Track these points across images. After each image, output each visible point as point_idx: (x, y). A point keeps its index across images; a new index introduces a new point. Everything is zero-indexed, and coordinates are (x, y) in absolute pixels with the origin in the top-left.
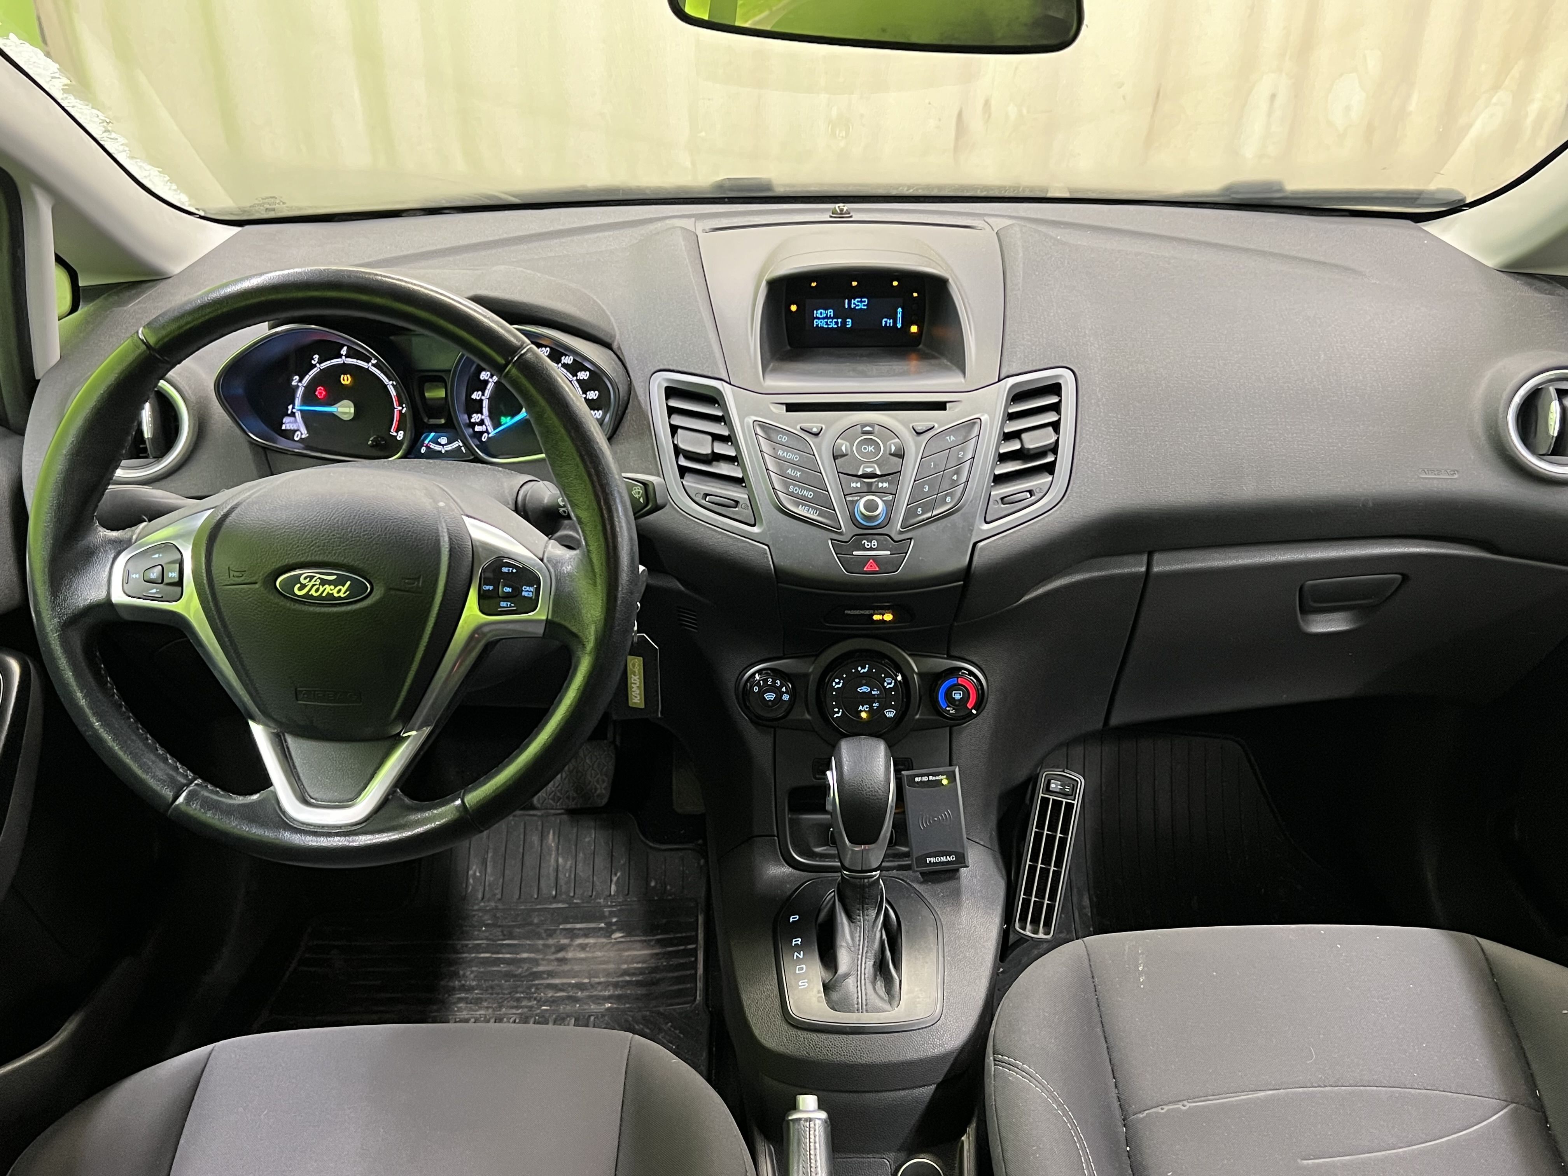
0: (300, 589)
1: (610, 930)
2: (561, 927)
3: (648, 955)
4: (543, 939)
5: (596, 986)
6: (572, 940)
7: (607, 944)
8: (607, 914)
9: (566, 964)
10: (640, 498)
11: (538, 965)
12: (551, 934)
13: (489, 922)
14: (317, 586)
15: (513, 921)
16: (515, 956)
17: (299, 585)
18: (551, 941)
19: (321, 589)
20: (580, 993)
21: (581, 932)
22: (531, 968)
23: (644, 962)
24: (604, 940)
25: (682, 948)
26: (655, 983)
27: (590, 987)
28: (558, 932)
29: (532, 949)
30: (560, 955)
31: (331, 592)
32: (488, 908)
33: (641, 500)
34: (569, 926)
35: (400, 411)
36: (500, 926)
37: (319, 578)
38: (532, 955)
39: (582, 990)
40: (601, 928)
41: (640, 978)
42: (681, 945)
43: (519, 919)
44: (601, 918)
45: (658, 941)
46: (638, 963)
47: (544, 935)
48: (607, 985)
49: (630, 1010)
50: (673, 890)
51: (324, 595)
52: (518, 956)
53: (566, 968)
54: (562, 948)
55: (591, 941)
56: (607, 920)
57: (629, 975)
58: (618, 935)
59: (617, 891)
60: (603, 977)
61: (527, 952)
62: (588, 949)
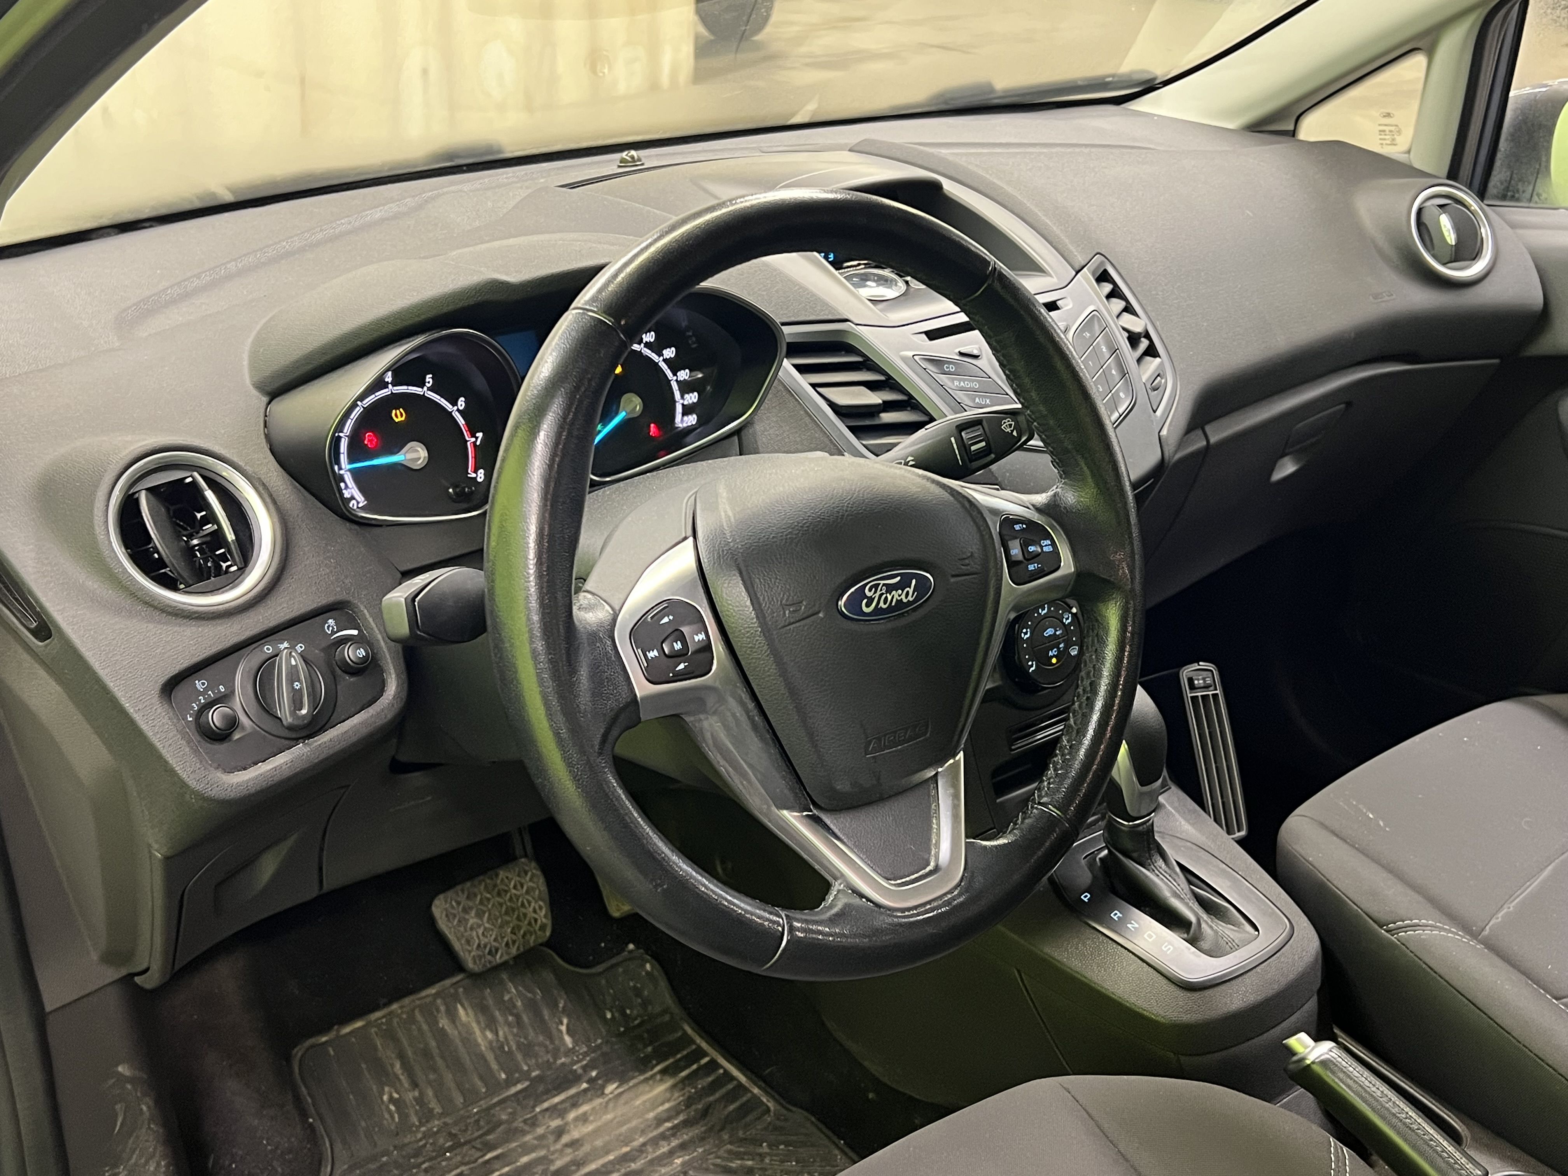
0: (868, 605)
1: (597, 1087)
2: (538, 1110)
3: (666, 1090)
4: (528, 1132)
5: (644, 1148)
6: (563, 1118)
7: (607, 1103)
8: (580, 1071)
9: (582, 1145)
10: (1012, 431)
11: (552, 1162)
12: (533, 1123)
13: (449, 1144)
14: (885, 595)
15: (478, 1130)
16: (514, 1166)
17: (865, 601)
18: (540, 1131)
19: (889, 598)
20: (633, 1165)
21: (567, 1105)
22: (547, 1169)
23: (668, 1101)
24: (599, 1101)
25: (695, 1067)
26: (705, 1113)
27: (637, 1154)
28: (540, 1117)
29: (527, 1149)
30: (565, 1139)
31: (899, 598)
32: (435, 1129)
33: (1015, 433)
34: (546, 1105)
35: (474, 443)
36: (465, 1143)
37: (884, 585)
38: (533, 1155)
39: (633, 1160)
40: (585, 1091)
41: (681, 1118)
42: (693, 1064)
43: (482, 1123)
44: (576, 1079)
45: (664, 1072)
46: (662, 1104)
47: (526, 1128)
48: (654, 1142)
49: (707, 1153)
50: (635, 1012)
51: (893, 604)
52: (518, 1164)
53: (587, 1148)
54: (559, 1132)
55: (585, 1108)
56: (586, 1078)
57: (668, 1119)
58: (610, 1088)
59: (575, 1042)
60: (640, 1136)
61: (526, 1155)
62: (591, 1118)
